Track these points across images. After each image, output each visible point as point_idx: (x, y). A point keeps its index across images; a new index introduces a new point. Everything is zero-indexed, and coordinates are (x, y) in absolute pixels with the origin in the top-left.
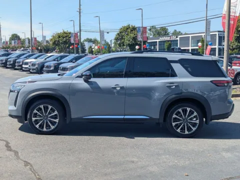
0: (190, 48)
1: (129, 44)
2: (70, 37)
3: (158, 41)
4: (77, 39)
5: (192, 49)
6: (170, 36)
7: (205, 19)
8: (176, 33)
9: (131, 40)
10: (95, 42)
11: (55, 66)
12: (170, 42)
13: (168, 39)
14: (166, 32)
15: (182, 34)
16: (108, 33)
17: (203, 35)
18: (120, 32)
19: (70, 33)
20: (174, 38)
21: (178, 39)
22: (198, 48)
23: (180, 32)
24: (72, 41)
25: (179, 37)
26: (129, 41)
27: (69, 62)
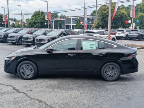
0: (71, 25)
1: (40, 22)
2: (2, 18)
3: (53, 20)
4: (6, 19)
5: (72, 25)
6: (60, 18)
7: (84, 8)
8: (63, 16)
9: (41, 20)
10: (15, 20)
11: (4, 35)
12: (61, 21)
13: (59, 19)
14: (57, 15)
15: (65, 17)
16: (26, 15)
17: (78, 17)
18: (34, 15)
19: (2, 15)
20: (62, 19)
21: (65, 19)
22: (76, 24)
23: (64, 16)
24: (4, 20)
25: (65, 18)
26: (40, 20)
27: (13, 32)
